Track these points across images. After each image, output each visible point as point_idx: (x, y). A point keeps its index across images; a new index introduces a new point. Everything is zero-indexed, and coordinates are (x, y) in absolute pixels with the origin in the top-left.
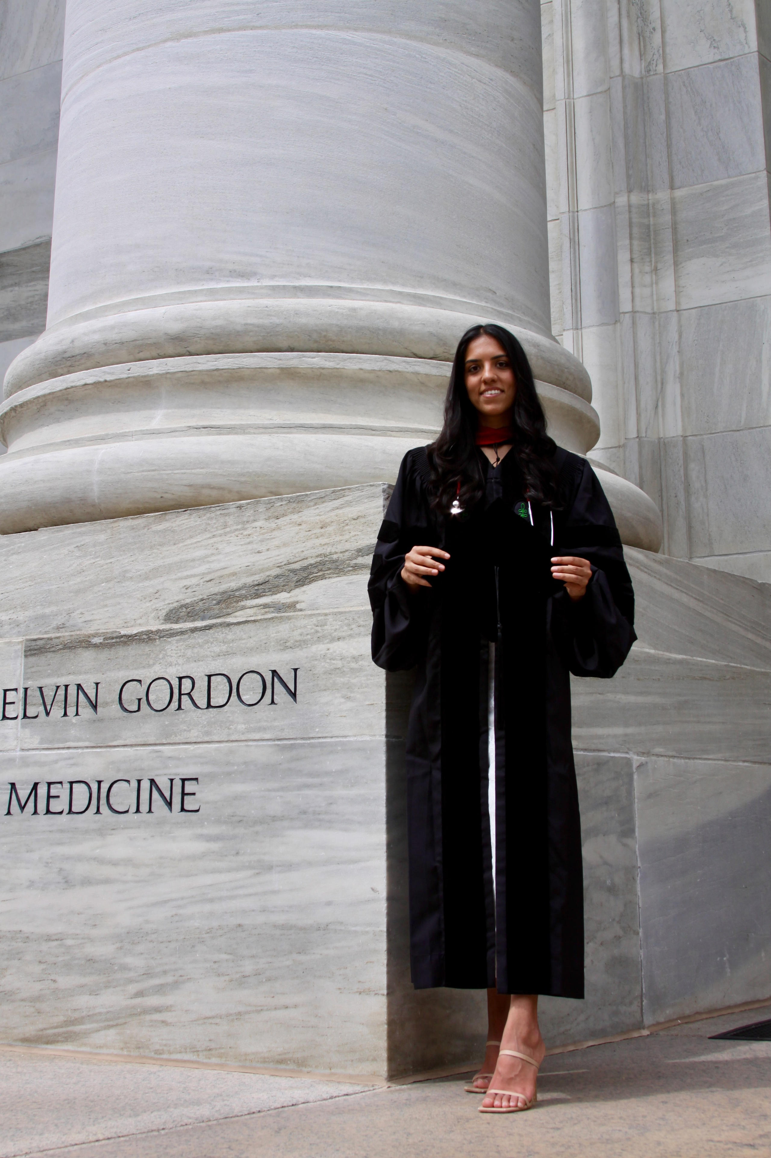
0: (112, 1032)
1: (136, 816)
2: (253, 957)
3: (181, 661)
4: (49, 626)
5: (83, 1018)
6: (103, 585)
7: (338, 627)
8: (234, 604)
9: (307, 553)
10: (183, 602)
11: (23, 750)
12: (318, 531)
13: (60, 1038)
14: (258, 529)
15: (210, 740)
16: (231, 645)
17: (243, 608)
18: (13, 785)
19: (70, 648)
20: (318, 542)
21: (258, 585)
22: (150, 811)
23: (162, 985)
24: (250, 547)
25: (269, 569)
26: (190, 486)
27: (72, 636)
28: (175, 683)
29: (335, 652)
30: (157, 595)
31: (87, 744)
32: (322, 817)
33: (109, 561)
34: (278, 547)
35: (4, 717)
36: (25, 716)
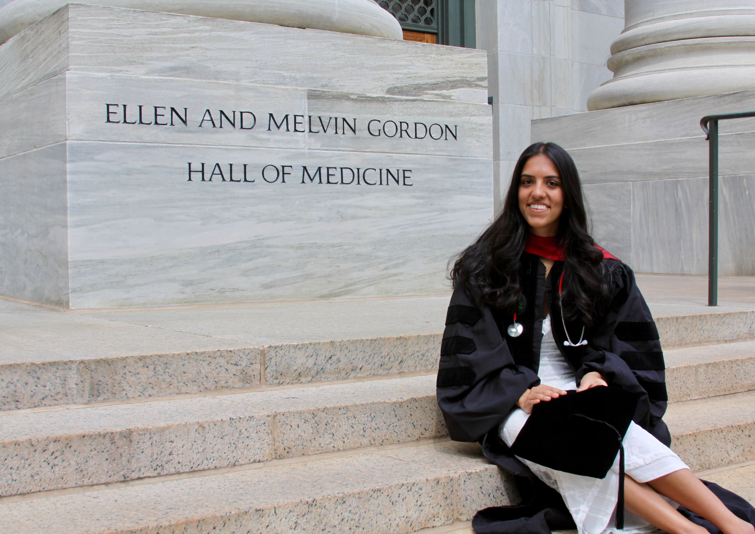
0: (372, 287)
1: (380, 186)
2: (440, 249)
3: (401, 114)
5: (355, 282)
6: (350, 68)
7: (473, 110)
8: (422, 91)
9: (455, 75)
10: (396, 86)
11: (310, 149)
12: (461, 66)
13: (343, 293)
14: (433, 58)
15: (417, 153)
16: (426, 110)
17: (427, 94)
18: (305, 168)
19: (337, 98)
20: (461, 70)
21: (434, 84)
22: (388, 184)
23: (397, 264)
24: (429, 66)
25: (438, 78)
27: (337, 92)
28: (398, 125)
29: (472, 121)
30: (382, 79)
31: (350, 149)
32: (468, 190)
33: (353, 56)
34: (442, 69)
35: (296, 130)
36: (310, 131)
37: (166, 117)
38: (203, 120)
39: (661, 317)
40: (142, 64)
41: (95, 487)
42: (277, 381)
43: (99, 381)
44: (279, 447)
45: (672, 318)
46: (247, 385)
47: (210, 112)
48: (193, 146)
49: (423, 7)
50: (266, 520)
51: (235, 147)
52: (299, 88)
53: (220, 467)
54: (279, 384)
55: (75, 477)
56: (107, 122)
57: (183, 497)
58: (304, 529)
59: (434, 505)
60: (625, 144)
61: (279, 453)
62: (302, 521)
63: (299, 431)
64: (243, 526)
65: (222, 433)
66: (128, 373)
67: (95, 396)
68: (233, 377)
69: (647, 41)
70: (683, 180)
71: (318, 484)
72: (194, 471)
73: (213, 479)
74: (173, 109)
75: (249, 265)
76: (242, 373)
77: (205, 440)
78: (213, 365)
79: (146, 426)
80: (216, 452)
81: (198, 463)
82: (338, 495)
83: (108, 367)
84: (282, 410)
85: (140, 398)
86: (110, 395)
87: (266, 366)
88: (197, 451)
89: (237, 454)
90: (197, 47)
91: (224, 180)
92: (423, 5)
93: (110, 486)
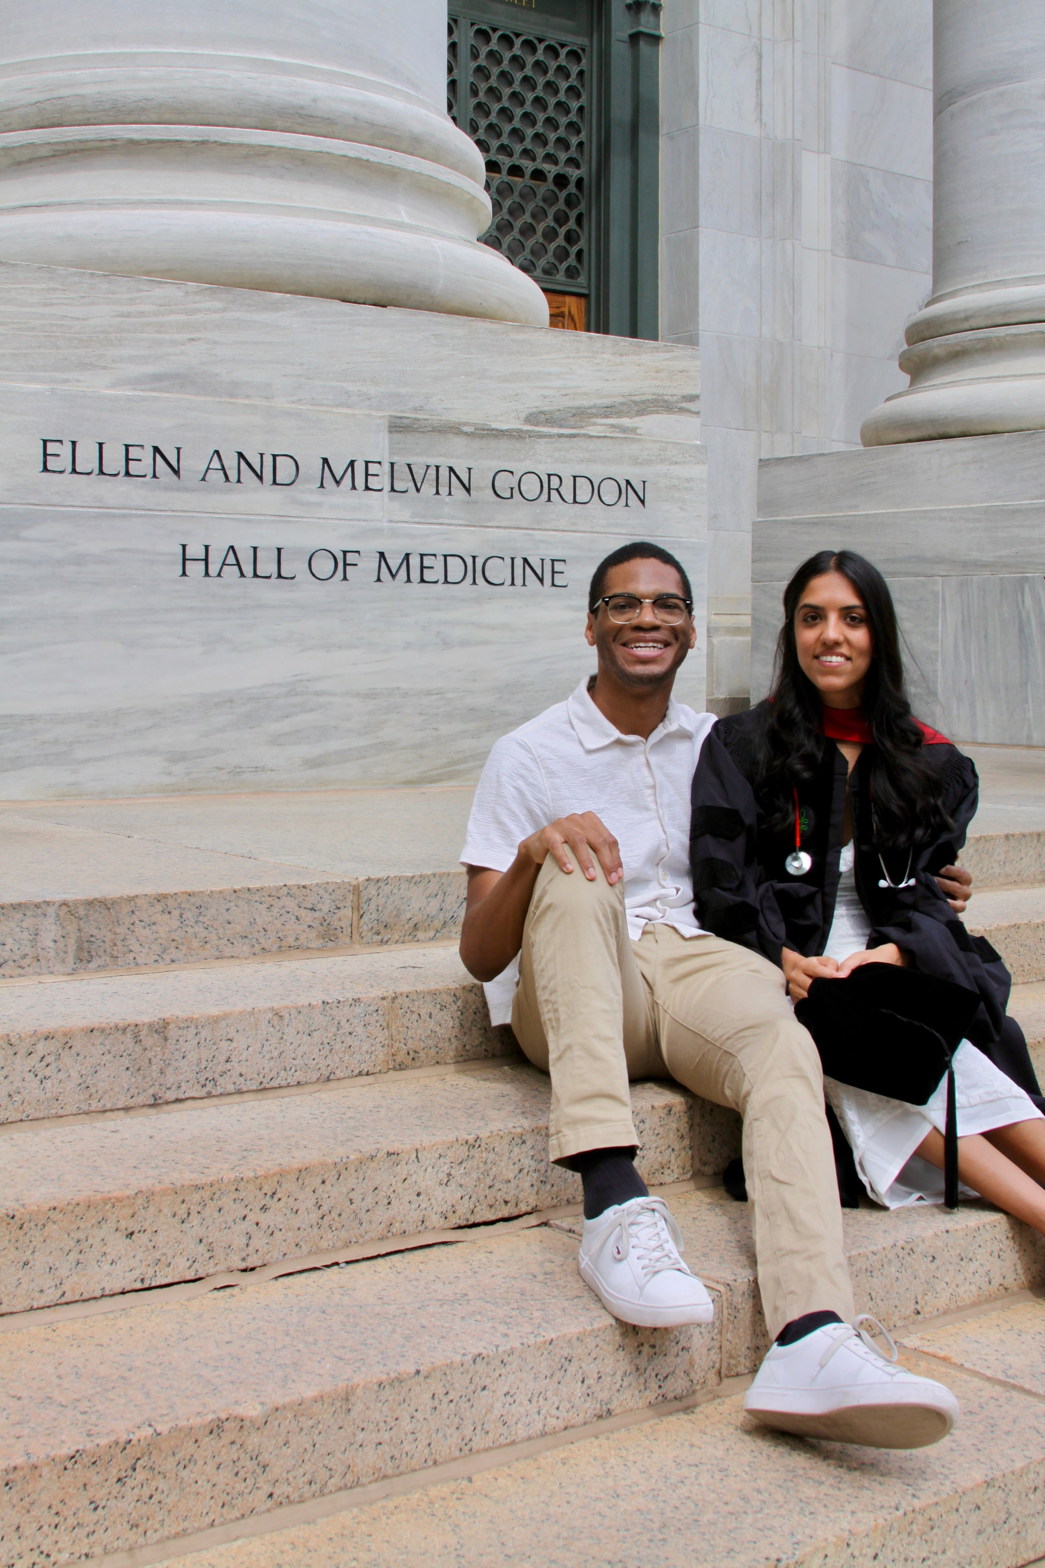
1: (512, 588)
3: (549, 461)
4: (406, 406)
5: (466, 758)
7: (675, 454)
8: (587, 420)
9: (644, 391)
10: (541, 409)
11: (391, 521)
12: (654, 374)
13: (444, 777)
14: (606, 360)
15: (577, 530)
16: (593, 454)
17: (594, 424)
18: (382, 554)
19: (439, 431)
20: (654, 383)
21: (607, 407)
22: (524, 585)
24: (599, 374)
25: (614, 396)
27: (440, 420)
28: (545, 479)
29: (673, 473)
30: (517, 398)
31: (461, 522)
33: (468, 356)
34: (622, 380)
35: (367, 488)
36: (393, 490)
37: (144, 463)
38: (208, 468)
39: (1011, 832)
40: (105, 368)
41: (109, 1114)
42: (379, 938)
43: (92, 936)
44: (399, 1050)
45: (1031, 835)
46: (330, 944)
47: (221, 454)
48: (189, 514)
49: (564, 247)
50: (402, 1170)
51: (262, 518)
52: (374, 413)
53: (306, 1083)
54: (381, 942)
55: (77, 1097)
56: (43, 471)
57: (261, 1132)
58: (461, 1186)
59: (663, 1148)
60: (929, 508)
61: (399, 1060)
62: (458, 1172)
63: (432, 1024)
64: (367, 1179)
65: (310, 1026)
66: (137, 922)
67: (85, 961)
68: (308, 930)
69: (973, 323)
70: (1033, 577)
71: (475, 1112)
72: (265, 1089)
73: (298, 1103)
74: (156, 450)
75: (284, 726)
76: (322, 924)
77: (282, 1038)
78: (276, 910)
79: (190, 1015)
80: (299, 1058)
81: (271, 1077)
82: (513, 1130)
83: (105, 912)
84: (405, 988)
85: (156, 964)
86: (108, 959)
87: (362, 912)
88: (270, 1055)
89: (333, 1061)
90: (199, 339)
91: (242, 575)
92: (563, 244)
93: (132, 1113)
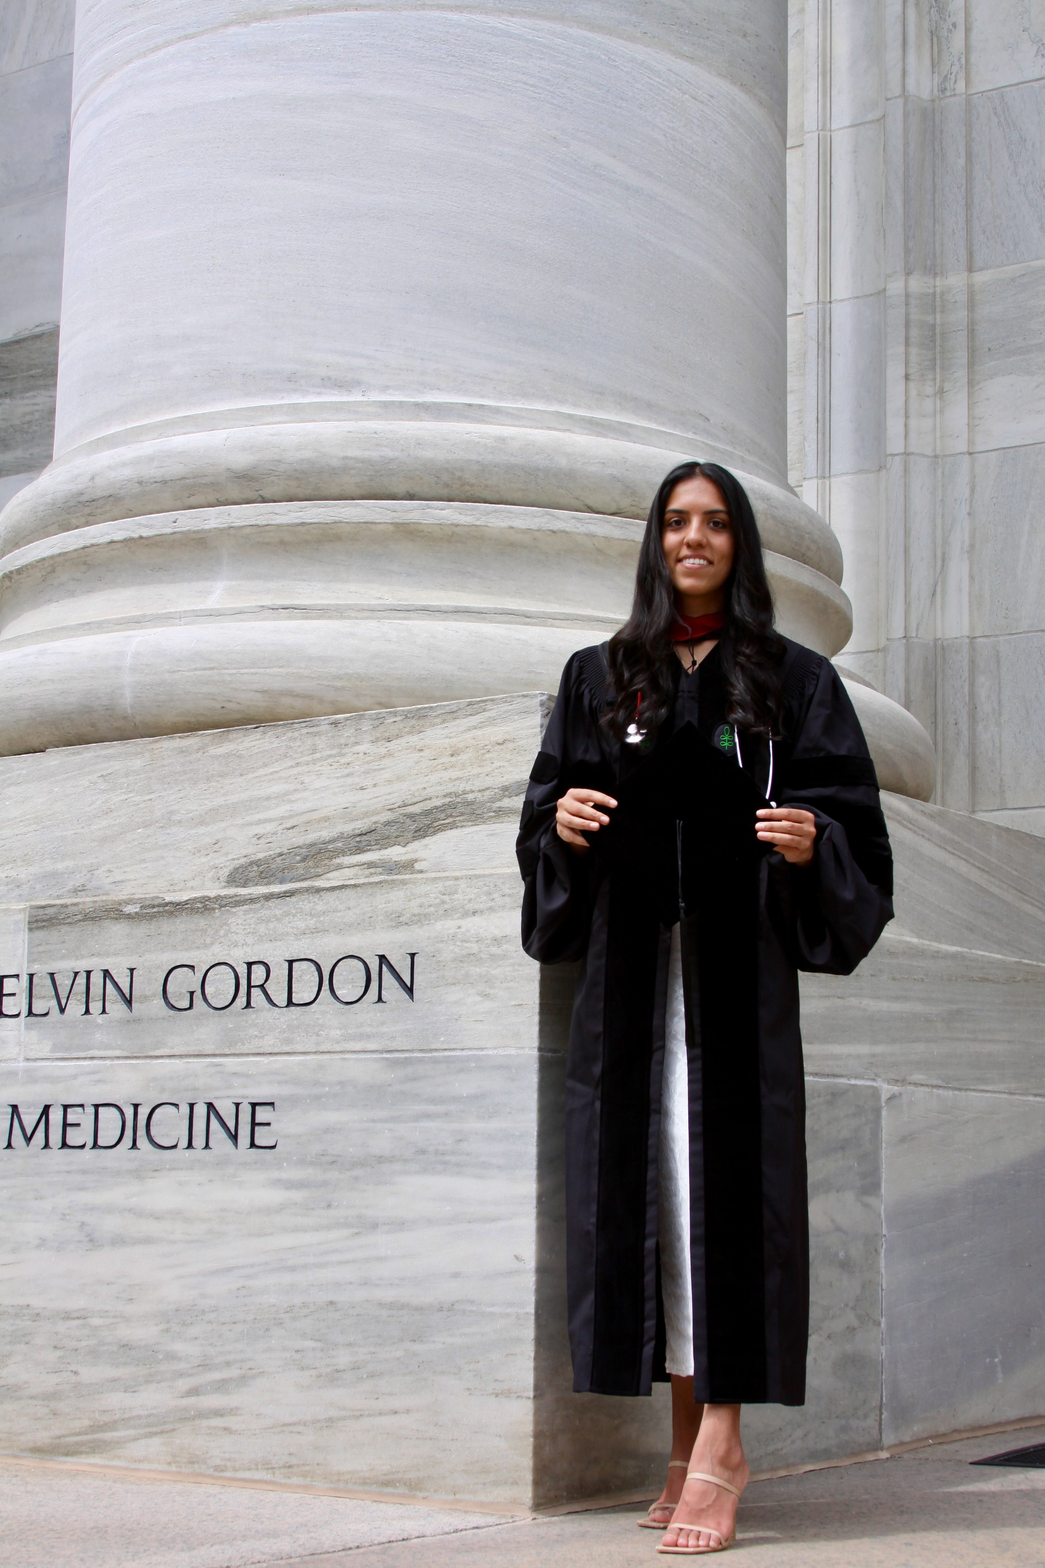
0: (156, 1441)
1: (188, 1153)
2: (350, 1345)
3: (250, 940)
4: (63, 888)
5: (115, 1422)
6: (139, 831)
7: (473, 896)
8: (327, 861)
9: (430, 792)
10: (253, 858)
11: (28, 1060)
12: (447, 759)
13: (84, 1449)
14: (361, 755)
15: (290, 1051)
16: (322, 919)
17: (340, 867)
18: (15, 1108)
19: (93, 919)
20: (446, 775)
21: (361, 835)
22: (207, 1146)
23: (225, 1381)
24: (349, 780)
25: (376, 813)
26: (264, 692)
27: (95, 902)
28: (242, 971)
29: (468, 931)
30: (217, 847)
31: (118, 1053)
32: (447, 1158)
33: (148, 797)
34: (390, 782)
36: (30, 1013)
52: (14, 906)
